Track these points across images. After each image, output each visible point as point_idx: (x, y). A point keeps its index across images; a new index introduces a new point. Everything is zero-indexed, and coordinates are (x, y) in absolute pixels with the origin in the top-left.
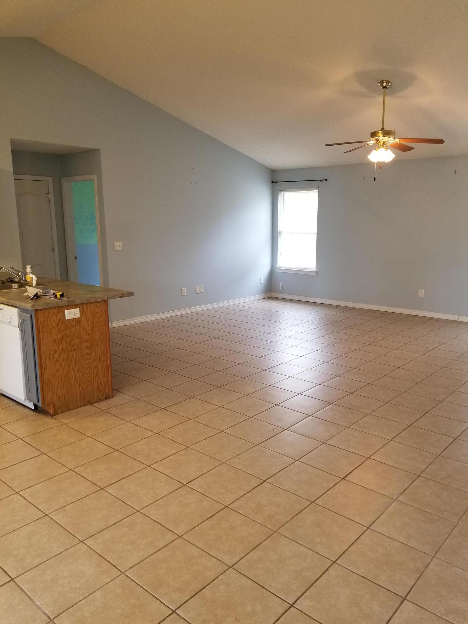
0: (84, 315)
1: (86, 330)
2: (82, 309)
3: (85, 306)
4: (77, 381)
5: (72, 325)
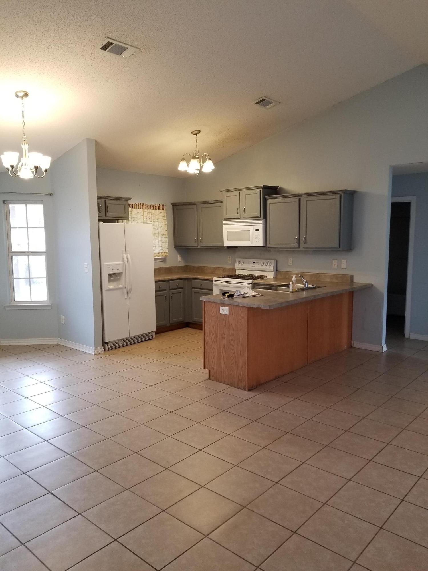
0: (231, 314)
1: (232, 326)
2: (230, 308)
3: (233, 307)
4: (224, 363)
5: (223, 319)
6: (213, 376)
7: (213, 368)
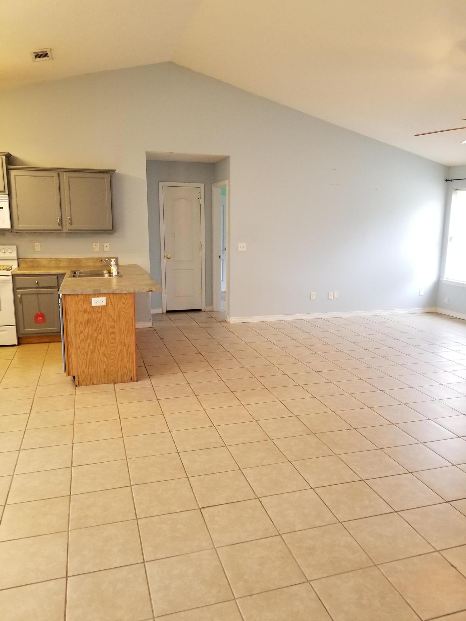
0: (110, 303)
1: (112, 317)
2: (108, 298)
3: (111, 296)
4: (101, 361)
5: (98, 311)
6: (83, 381)
7: (83, 371)
